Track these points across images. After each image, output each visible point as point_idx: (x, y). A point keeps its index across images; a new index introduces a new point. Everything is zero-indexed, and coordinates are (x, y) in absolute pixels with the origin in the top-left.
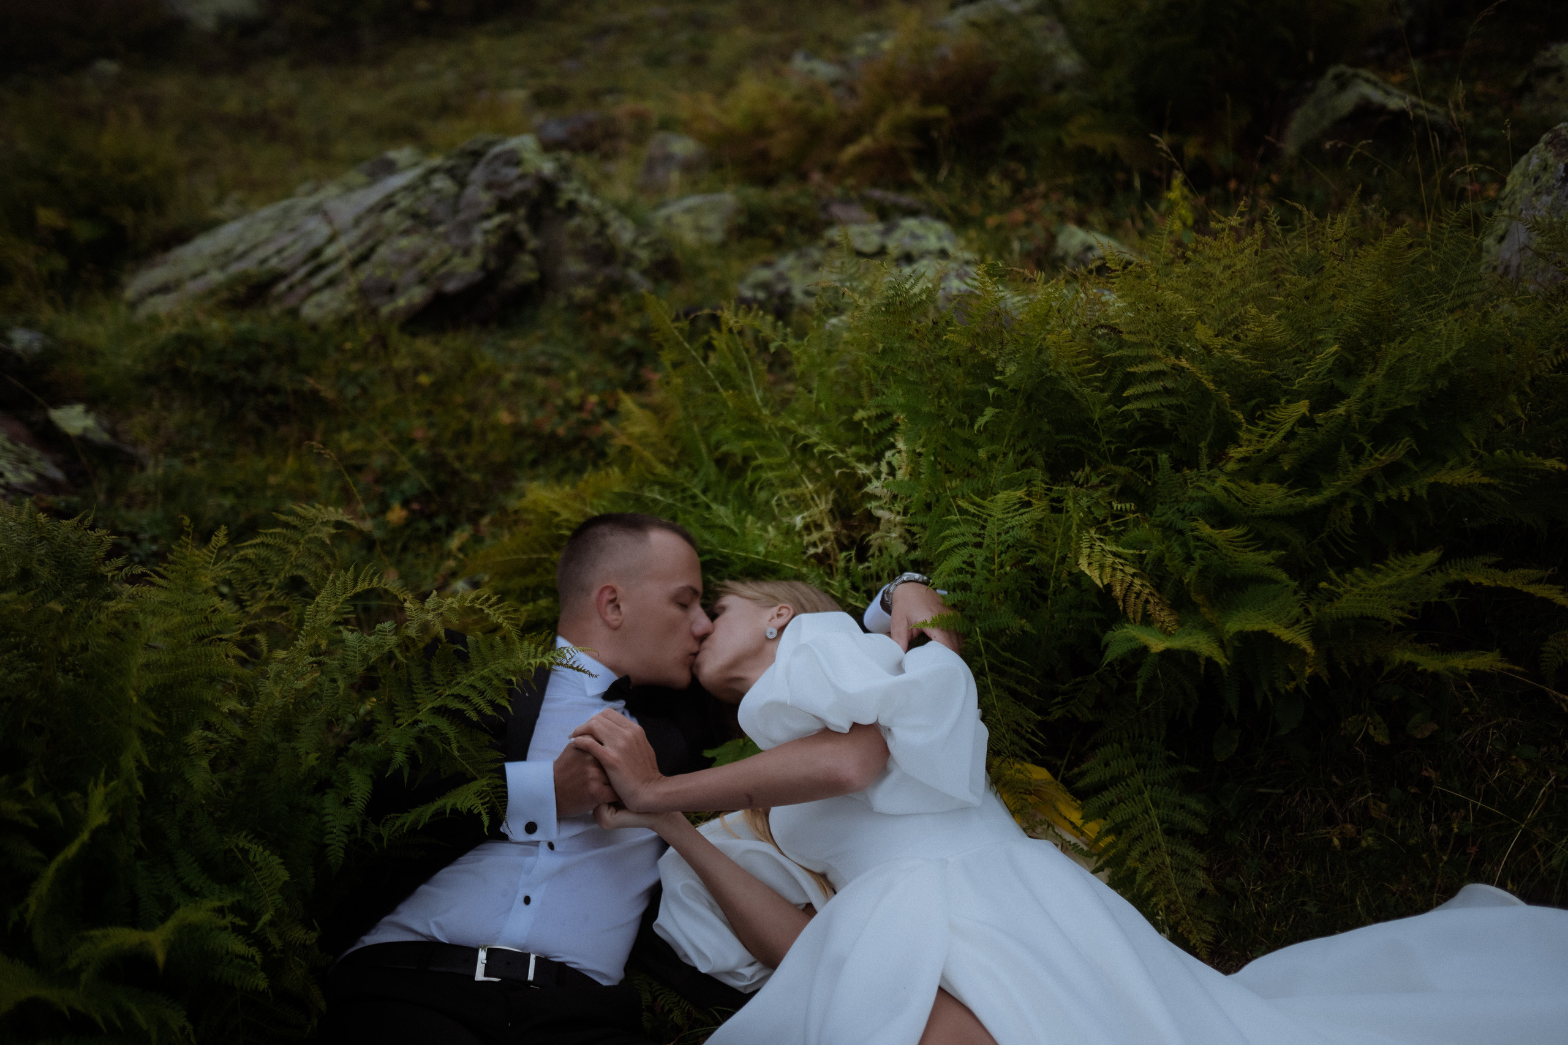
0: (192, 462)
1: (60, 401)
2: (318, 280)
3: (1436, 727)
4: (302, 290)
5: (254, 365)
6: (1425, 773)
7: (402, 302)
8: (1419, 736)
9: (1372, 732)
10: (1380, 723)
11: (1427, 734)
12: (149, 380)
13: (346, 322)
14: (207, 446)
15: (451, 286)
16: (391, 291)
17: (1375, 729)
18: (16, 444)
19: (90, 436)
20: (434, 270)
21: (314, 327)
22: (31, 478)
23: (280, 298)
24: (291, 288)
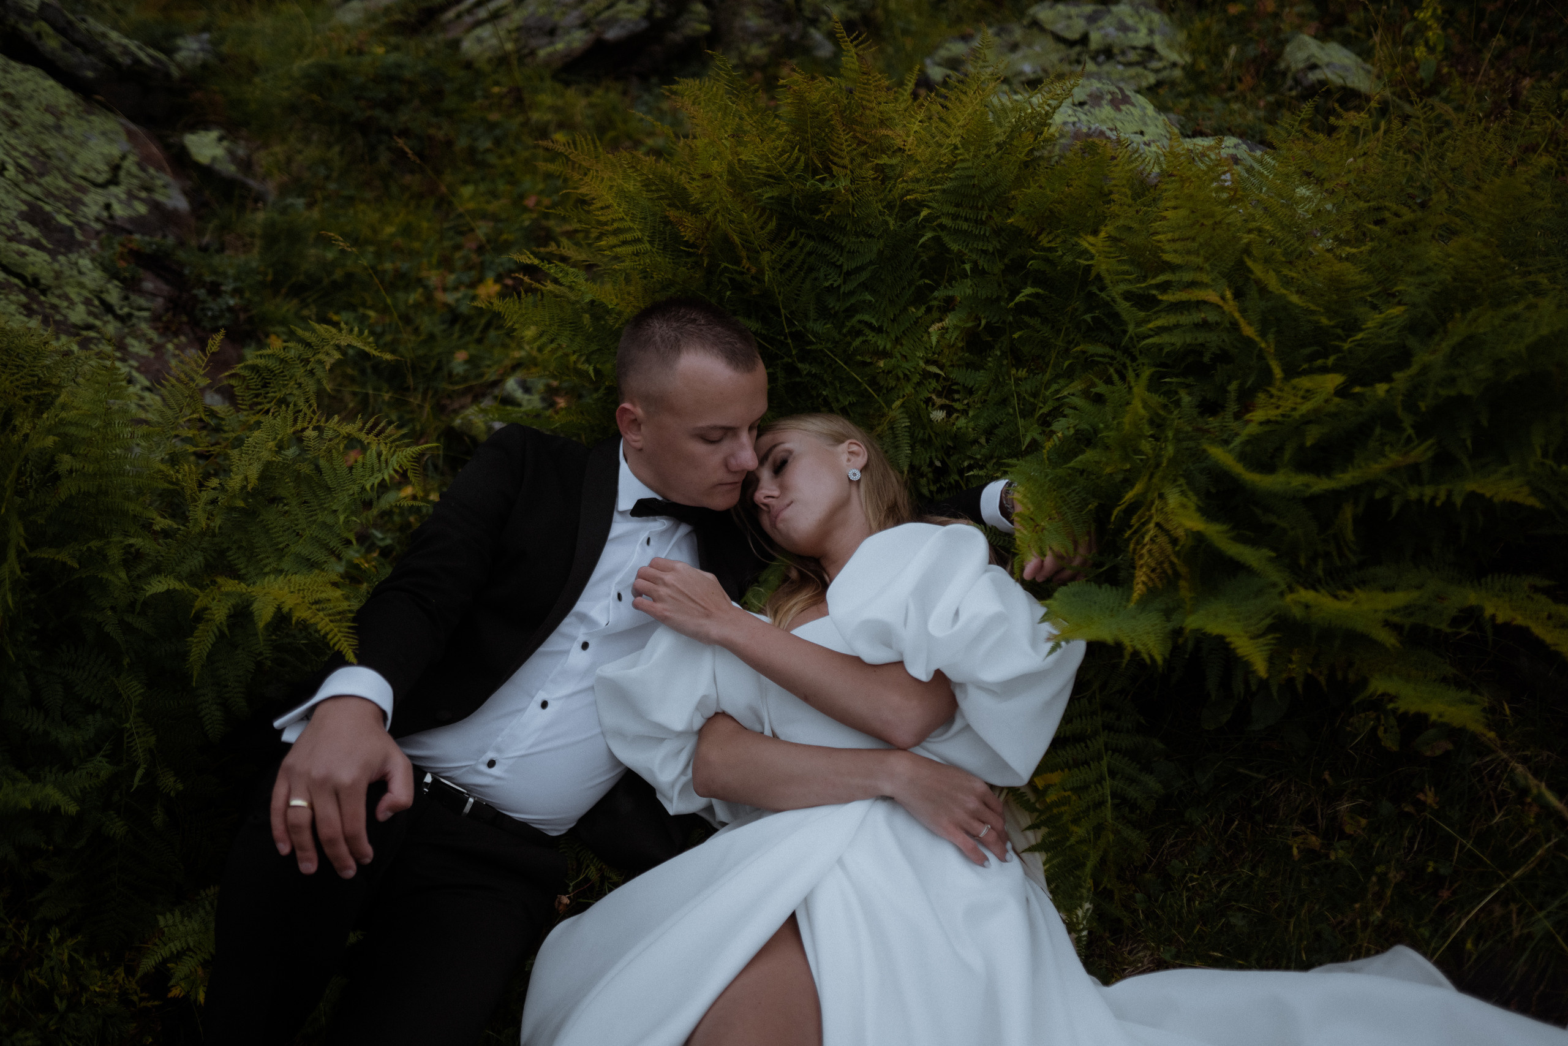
0: (310, 206)
1: (200, 124)
2: (482, 13)
3: (1450, 747)
4: (468, 19)
5: (392, 105)
6: (1421, 797)
7: (560, 46)
8: (1428, 753)
9: (1380, 732)
10: (1392, 727)
11: (1438, 753)
12: (292, 109)
13: (502, 61)
14: (332, 186)
15: (612, 34)
16: (552, 32)
17: (1385, 731)
18: (144, 170)
19: (218, 166)
20: (598, 13)
21: (468, 65)
22: (142, 209)
23: (444, 28)
24: (459, 16)
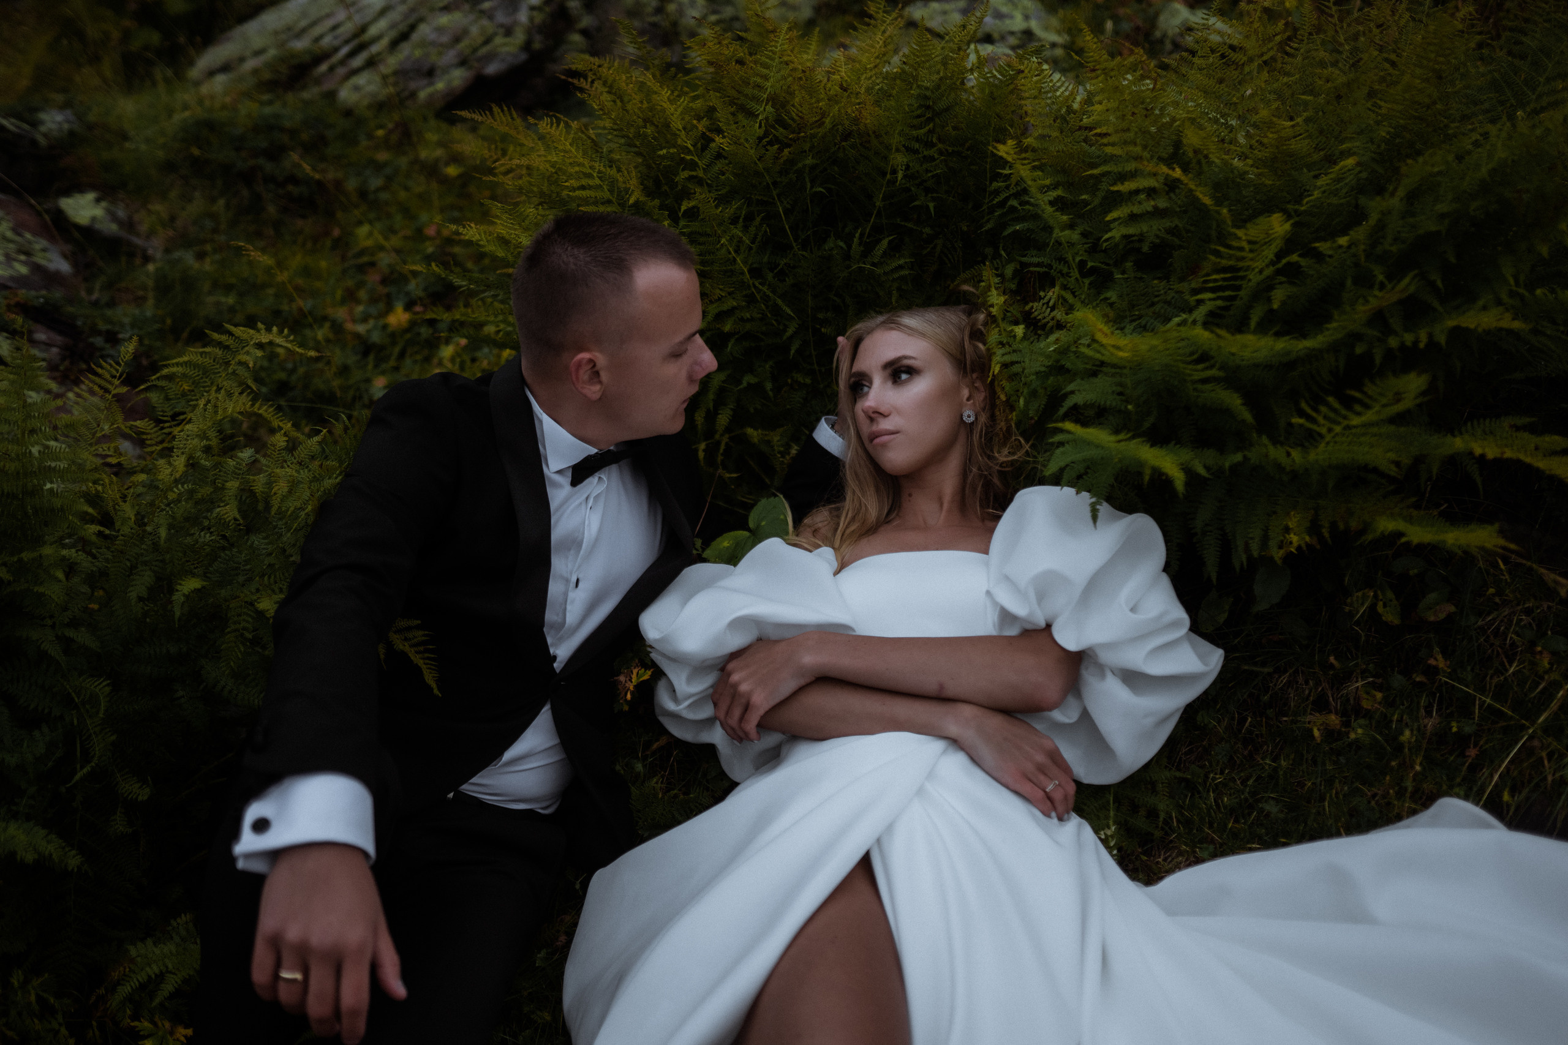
0: (201, 256)
1: (74, 188)
2: (358, 61)
3: (1452, 609)
4: (341, 71)
5: (275, 153)
6: (1432, 662)
7: (440, 86)
8: (1432, 619)
9: (1380, 608)
10: (1391, 600)
11: (1442, 616)
12: (169, 167)
13: (380, 106)
14: (222, 238)
15: (492, 69)
16: (430, 73)
17: (1385, 606)
18: (20, 235)
19: (98, 226)
20: (475, 50)
21: (348, 113)
22: (23, 270)
23: (318, 81)
24: (332, 69)
